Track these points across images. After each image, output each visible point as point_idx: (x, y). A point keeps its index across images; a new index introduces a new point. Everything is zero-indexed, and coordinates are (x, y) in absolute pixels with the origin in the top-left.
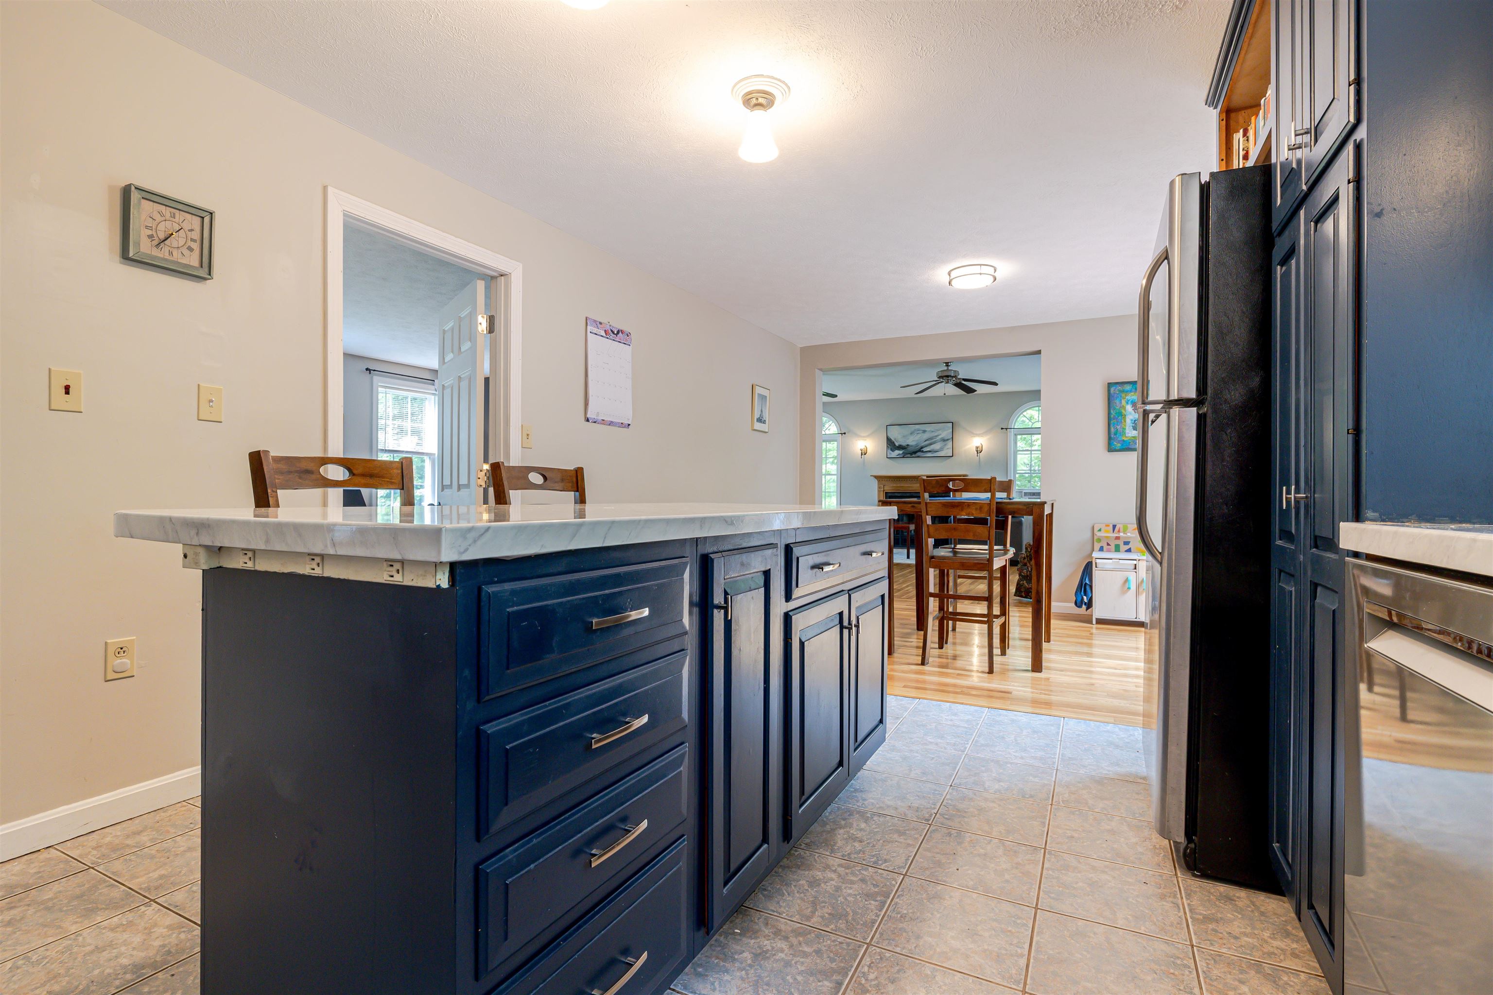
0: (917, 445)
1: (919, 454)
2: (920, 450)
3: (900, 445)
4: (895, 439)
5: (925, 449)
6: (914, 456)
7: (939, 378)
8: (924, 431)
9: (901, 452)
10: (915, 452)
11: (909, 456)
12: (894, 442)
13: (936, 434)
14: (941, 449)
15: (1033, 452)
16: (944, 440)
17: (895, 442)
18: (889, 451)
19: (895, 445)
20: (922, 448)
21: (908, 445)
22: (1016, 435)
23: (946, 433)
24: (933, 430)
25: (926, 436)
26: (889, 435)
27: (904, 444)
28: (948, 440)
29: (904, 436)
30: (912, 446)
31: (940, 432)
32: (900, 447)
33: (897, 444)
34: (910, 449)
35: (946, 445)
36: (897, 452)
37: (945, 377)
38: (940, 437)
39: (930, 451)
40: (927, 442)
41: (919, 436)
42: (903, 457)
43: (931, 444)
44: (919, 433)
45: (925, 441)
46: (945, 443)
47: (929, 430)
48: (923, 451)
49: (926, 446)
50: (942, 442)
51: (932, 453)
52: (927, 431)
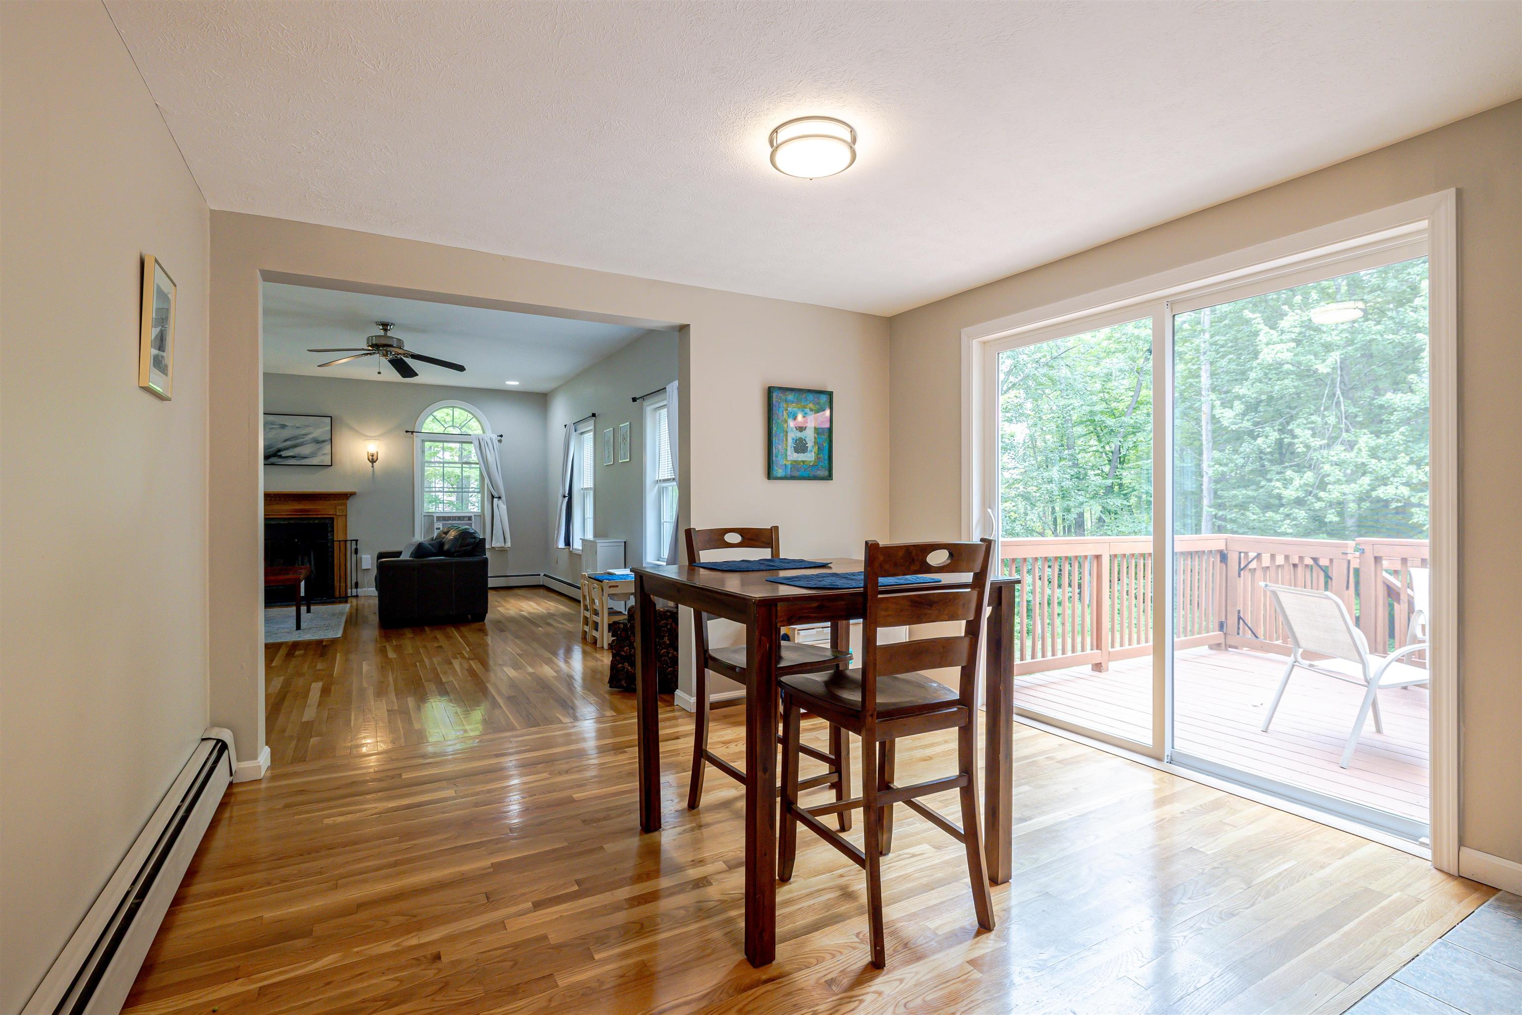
0: (270, 446)
1: (273, 460)
2: (276, 454)
5: (284, 454)
7: (372, 346)
8: (283, 426)
10: (269, 457)
13: (304, 432)
14: (313, 455)
15: (445, 465)
16: (317, 442)
20: (279, 451)
22: (423, 441)
23: (321, 430)
24: (298, 425)
25: (286, 433)
28: (324, 441)
31: (311, 429)
35: (320, 449)
37: (379, 346)
38: (311, 436)
39: (293, 457)
40: (288, 443)
41: (274, 432)
43: (295, 446)
44: (273, 428)
45: (286, 441)
46: (318, 446)
47: (292, 424)
48: (280, 456)
49: (286, 449)
50: (312, 444)
51: (297, 460)
52: (287, 426)
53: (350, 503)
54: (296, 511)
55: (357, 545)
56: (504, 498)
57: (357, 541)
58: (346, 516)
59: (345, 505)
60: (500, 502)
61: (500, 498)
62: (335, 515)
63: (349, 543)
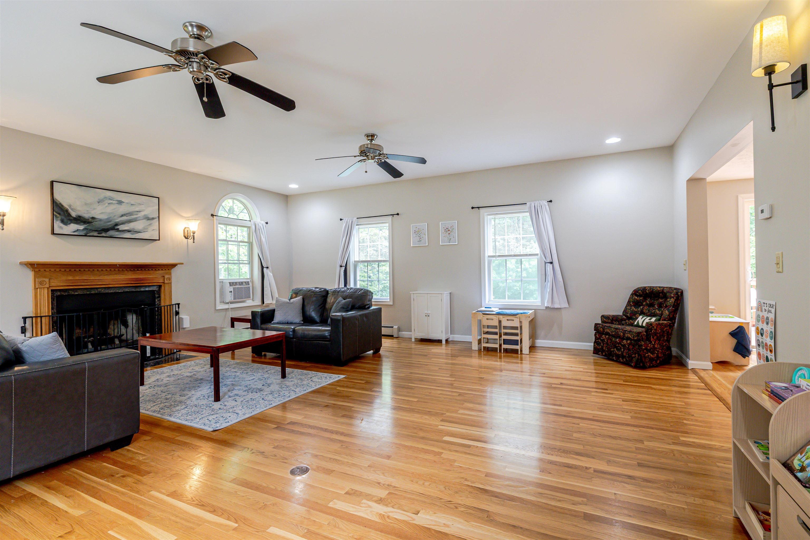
0: (109, 220)
1: (111, 233)
2: (114, 227)
3: (80, 217)
4: (70, 206)
5: (121, 227)
6: (103, 234)
8: (120, 202)
9: (81, 227)
10: (106, 230)
11: (95, 234)
12: (67, 211)
13: (137, 209)
14: (144, 230)
15: (229, 243)
16: (148, 218)
17: (70, 210)
18: (58, 224)
19: (69, 215)
20: (117, 225)
21: (93, 218)
22: (219, 223)
23: (150, 209)
24: (132, 202)
25: (123, 209)
26: (56, 196)
27: (86, 216)
28: (153, 219)
29: (86, 204)
30: (100, 220)
31: (142, 207)
32: (79, 220)
33: (74, 214)
34: (97, 224)
35: (150, 224)
36: (73, 227)
38: (142, 214)
39: (129, 231)
40: (124, 218)
41: (113, 207)
42: (86, 236)
43: (130, 221)
44: (112, 203)
45: (122, 216)
46: (149, 222)
47: (127, 201)
48: (118, 230)
49: (123, 223)
50: (145, 220)
51: (132, 234)
52: (123, 202)
53: (174, 272)
54: (132, 279)
55: (179, 308)
56: (270, 268)
57: (179, 304)
58: (171, 283)
59: (170, 274)
60: (268, 270)
61: (267, 268)
62: (164, 283)
63: (174, 306)
